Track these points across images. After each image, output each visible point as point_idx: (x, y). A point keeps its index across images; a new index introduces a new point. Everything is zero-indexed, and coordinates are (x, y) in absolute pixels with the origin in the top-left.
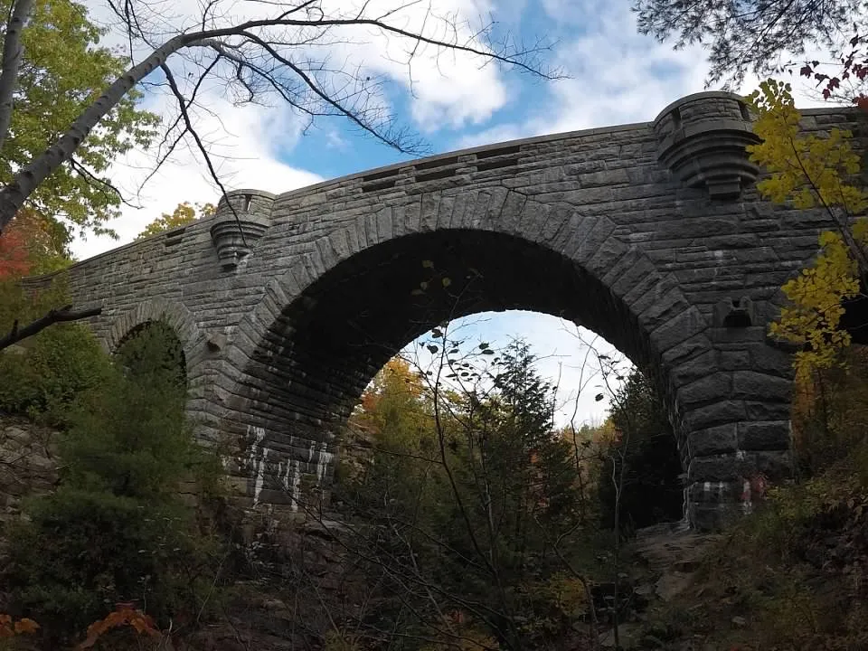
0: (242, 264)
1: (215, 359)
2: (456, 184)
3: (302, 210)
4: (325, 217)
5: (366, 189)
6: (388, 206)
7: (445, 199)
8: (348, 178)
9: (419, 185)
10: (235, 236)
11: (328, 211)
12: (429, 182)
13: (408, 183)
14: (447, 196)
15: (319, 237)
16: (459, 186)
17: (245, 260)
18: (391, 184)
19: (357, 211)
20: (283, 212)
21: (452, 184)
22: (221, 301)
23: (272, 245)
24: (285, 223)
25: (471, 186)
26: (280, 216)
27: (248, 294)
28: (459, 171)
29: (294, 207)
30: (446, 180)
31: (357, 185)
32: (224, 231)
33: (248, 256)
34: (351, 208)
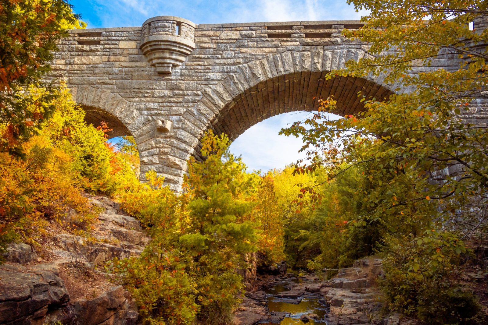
0: (175, 72)
1: (166, 137)
2: (334, 43)
3: (221, 41)
4: (243, 50)
5: (270, 36)
6: (289, 50)
7: (326, 52)
8: (255, 25)
9: (309, 40)
10: (172, 52)
11: (244, 46)
12: (315, 39)
13: (301, 36)
14: (327, 50)
15: (239, 63)
16: (335, 45)
17: (178, 70)
18: (289, 35)
19: (267, 50)
20: (206, 39)
21: (330, 43)
22: (161, 97)
23: (202, 63)
24: (209, 48)
25: (342, 46)
26: (203, 42)
27: (188, 95)
28: (334, 35)
29: (215, 38)
30: (326, 40)
31: (263, 31)
32: (163, 47)
33: (180, 67)
34: (261, 47)
